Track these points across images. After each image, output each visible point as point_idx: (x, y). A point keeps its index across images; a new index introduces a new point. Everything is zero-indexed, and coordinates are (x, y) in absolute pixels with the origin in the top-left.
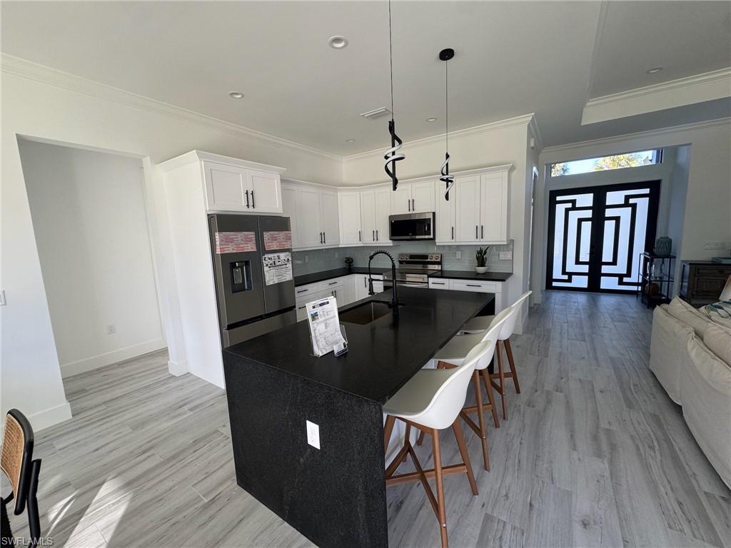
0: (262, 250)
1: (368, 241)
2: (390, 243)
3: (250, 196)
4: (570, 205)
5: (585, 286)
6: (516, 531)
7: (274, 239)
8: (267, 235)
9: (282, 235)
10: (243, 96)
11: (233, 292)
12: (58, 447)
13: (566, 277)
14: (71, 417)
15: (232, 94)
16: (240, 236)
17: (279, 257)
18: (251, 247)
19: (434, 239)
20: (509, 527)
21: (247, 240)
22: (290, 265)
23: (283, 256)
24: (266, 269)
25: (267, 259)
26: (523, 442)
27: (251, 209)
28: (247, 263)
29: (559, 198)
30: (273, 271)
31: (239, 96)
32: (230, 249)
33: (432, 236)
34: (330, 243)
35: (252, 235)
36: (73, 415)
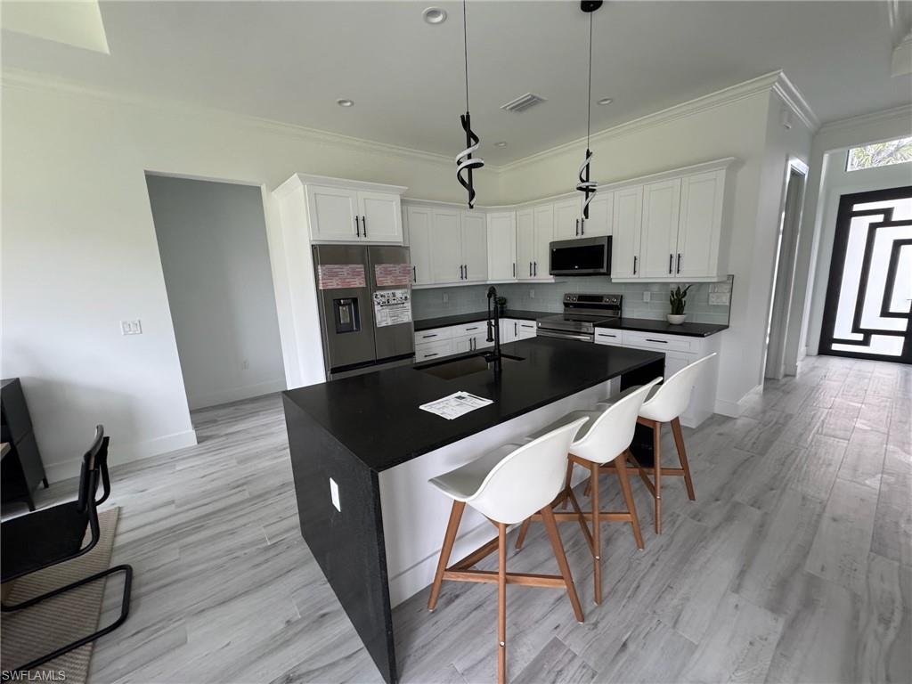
0: (372, 286)
1: (525, 276)
2: (551, 279)
3: (361, 223)
4: (880, 218)
5: (898, 352)
6: (585, 670)
7: (387, 273)
8: (378, 269)
9: (398, 268)
10: (352, 104)
11: (338, 333)
12: (178, 468)
13: (860, 337)
14: (196, 443)
15: (340, 102)
16: (345, 269)
17: (394, 295)
18: (359, 283)
19: (608, 273)
20: (577, 663)
21: (355, 274)
22: (408, 305)
23: (399, 293)
24: (377, 308)
25: (379, 297)
26: (657, 563)
27: (362, 238)
28: (355, 301)
29: (857, 207)
30: (387, 310)
31: (349, 104)
32: (334, 284)
33: (604, 270)
34: (473, 278)
35: (360, 268)
36: (198, 443)
